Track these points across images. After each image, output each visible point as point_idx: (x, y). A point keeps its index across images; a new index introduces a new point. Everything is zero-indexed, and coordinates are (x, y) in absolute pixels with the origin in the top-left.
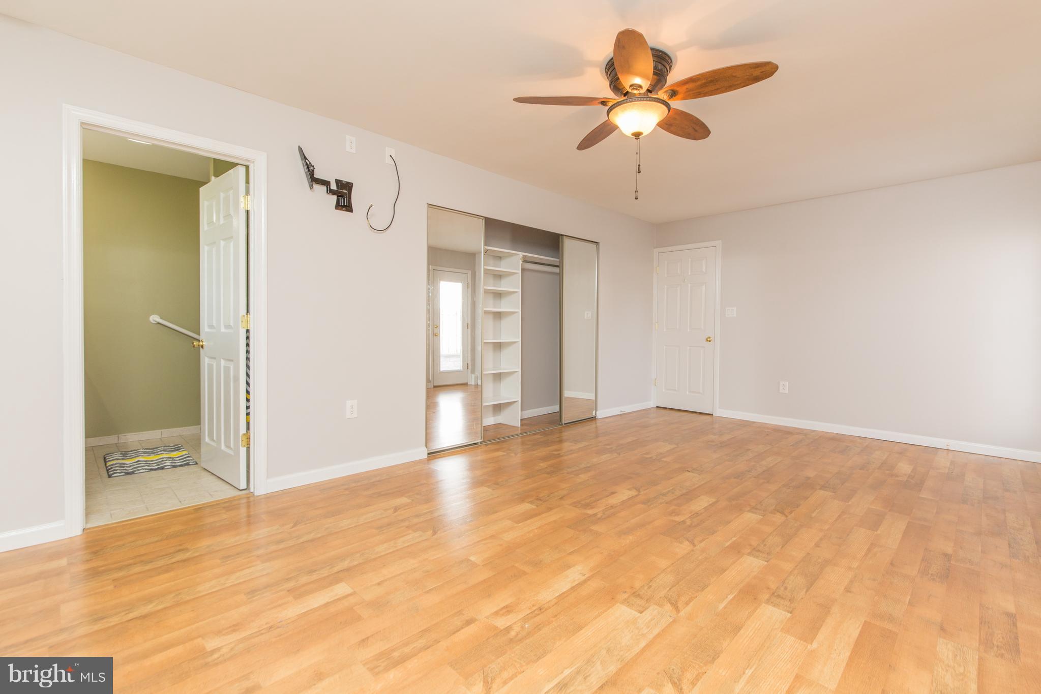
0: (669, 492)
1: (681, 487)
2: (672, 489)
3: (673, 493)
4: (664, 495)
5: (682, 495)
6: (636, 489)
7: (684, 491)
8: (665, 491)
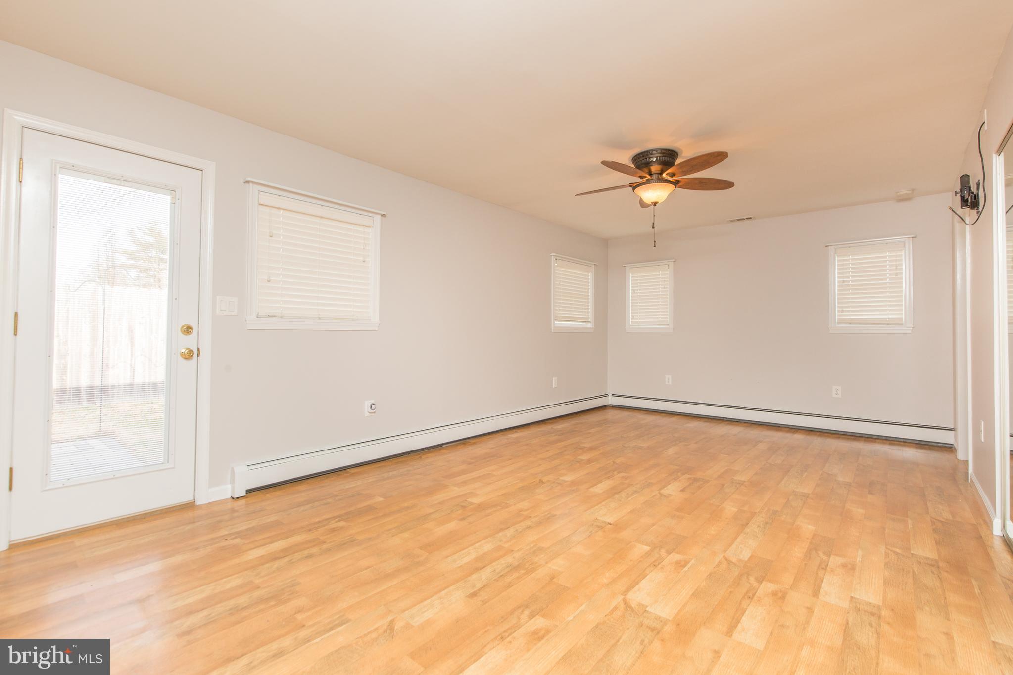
0: (632, 495)
1: (620, 501)
2: (629, 497)
3: (628, 494)
4: (636, 491)
5: (620, 492)
6: (664, 495)
7: (617, 496)
8: (636, 495)
